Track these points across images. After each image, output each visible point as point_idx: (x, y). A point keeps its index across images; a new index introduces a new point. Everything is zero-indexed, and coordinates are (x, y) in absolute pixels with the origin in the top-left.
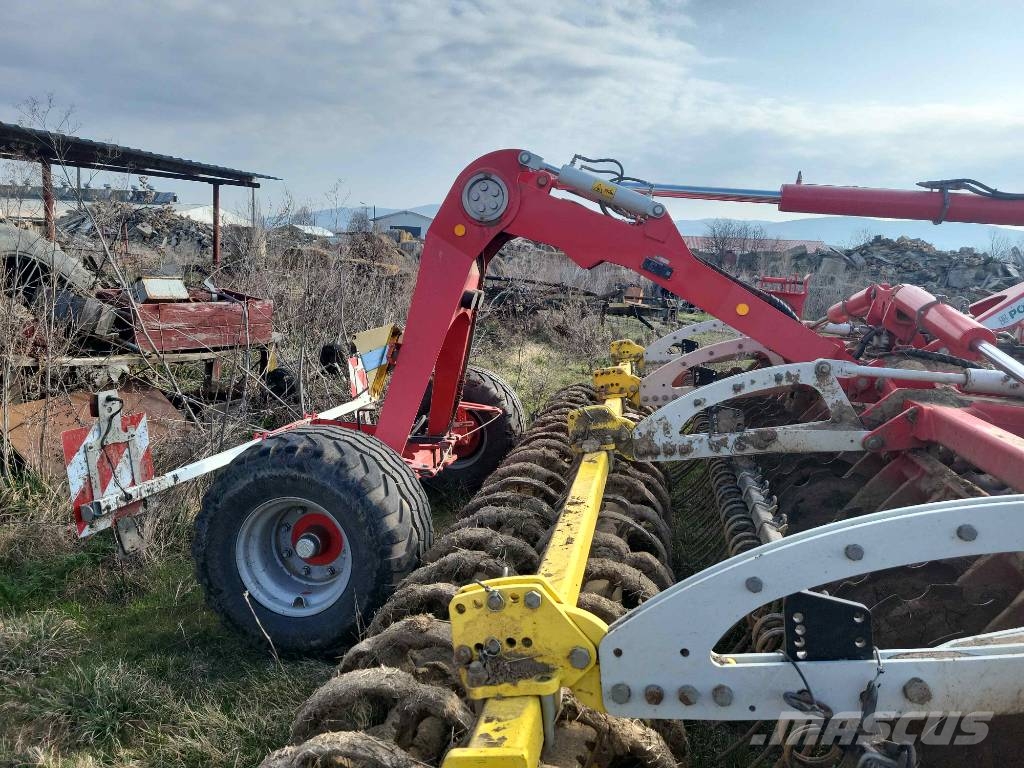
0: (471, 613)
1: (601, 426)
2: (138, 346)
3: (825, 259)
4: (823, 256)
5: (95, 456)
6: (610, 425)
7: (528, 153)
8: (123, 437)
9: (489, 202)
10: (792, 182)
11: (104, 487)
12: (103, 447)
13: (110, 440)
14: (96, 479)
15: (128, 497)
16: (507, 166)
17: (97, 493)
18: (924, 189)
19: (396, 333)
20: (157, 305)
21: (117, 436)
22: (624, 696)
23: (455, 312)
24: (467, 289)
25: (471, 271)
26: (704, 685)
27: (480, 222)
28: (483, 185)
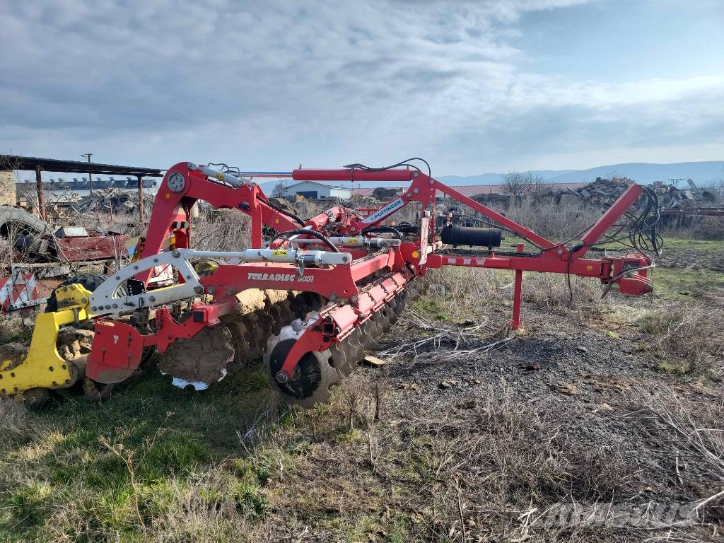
1: (207, 269)
2: (59, 258)
3: (563, 195)
4: (563, 193)
5: (11, 289)
6: (210, 269)
7: (191, 164)
8: (23, 283)
9: (178, 184)
10: (297, 168)
11: (15, 300)
12: (14, 285)
13: (17, 282)
14: (12, 297)
15: (25, 304)
16: (182, 168)
17: (12, 302)
19: (143, 240)
20: (68, 239)
21: (20, 281)
22: (95, 309)
23: (168, 230)
24: (175, 220)
25: (174, 213)
26: (111, 304)
27: (176, 193)
28: (175, 177)
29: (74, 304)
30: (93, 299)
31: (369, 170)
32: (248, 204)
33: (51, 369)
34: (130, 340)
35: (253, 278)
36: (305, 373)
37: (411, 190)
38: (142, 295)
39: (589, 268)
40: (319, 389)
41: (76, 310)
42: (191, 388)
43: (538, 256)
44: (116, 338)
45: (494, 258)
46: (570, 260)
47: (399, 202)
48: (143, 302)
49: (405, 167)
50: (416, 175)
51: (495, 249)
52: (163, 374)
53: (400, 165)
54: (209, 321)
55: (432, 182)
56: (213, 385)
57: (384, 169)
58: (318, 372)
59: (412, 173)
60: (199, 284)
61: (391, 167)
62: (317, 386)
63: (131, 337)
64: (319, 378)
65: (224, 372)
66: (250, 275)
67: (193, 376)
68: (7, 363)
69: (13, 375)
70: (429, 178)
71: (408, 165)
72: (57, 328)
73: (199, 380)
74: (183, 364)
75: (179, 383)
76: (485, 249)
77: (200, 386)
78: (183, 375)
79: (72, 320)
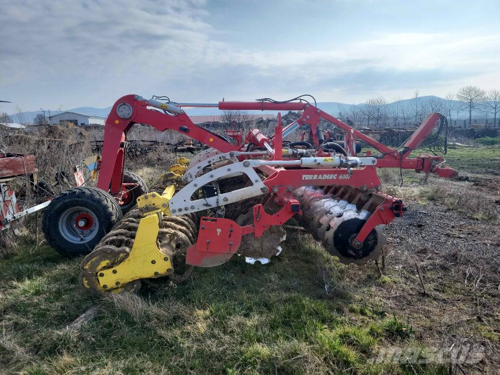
0: (141, 200)
1: (171, 178)
3: (271, 122)
4: (270, 121)
5: (2, 204)
6: (174, 177)
7: (137, 96)
8: (9, 199)
9: (126, 112)
10: (222, 101)
11: (6, 214)
12: (4, 201)
13: (6, 199)
15: (14, 217)
16: (130, 100)
17: (4, 216)
18: (257, 101)
19: (98, 158)
22: (174, 211)
24: (122, 141)
26: (189, 206)
27: (124, 119)
28: (123, 107)
30: (172, 203)
31: (276, 102)
33: (153, 262)
35: (307, 179)
38: (218, 197)
42: (258, 263)
43: (381, 158)
46: (401, 159)
47: (296, 125)
48: (218, 202)
49: (298, 101)
50: (308, 106)
52: (239, 255)
53: (296, 99)
55: (318, 111)
56: (273, 258)
57: (285, 102)
59: (304, 104)
60: (265, 186)
61: (289, 101)
62: (374, 249)
63: (233, 229)
65: (280, 249)
66: (304, 176)
67: (258, 254)
69: (115, 272)
70: (316, 108)
71: (301, 100)
73: (262, 256)
74: (253, 246)
75: (249, 260)
77: (265, 261)
78: (251, 255)
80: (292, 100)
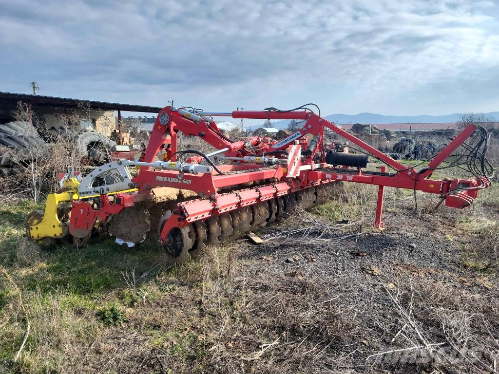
7: (172, 107)
10: (236, 110)
16: (168, 110)
18: (265, 110)
19: (144, 154)
20: (118, 153)
22: (81, 193)
23: (159, 149)
24: (164, 143)
25: (163, 138)
26: (88, 191)
27: (164, 125)
28: (164, 116)
29: (71, 189)
30: (80, 187)
31: (280, 112)
32: (204, 133)
33: (54, 226)
34: (88, 213)
35: (159, 180)
36: (175, 241)
37: (306, 126)
38: (102, 187)
39: (432, 186)
40: (182, 252)
41: (71, 193)
42: (125, 245)
43: (393, 175)
44: (82, 210)
45: (360, 175)
46: (417, 180)
47: (298, 134)
48: (103, 191)
49: (303, 110)
50: (310, 115)
51: (363, 169)
52: (111, 235)
53: (300, 108)
54: (125, 204)
55: (320, 120)
56: (138, 245)
57: (289, 111)
58: (182, 241)
59: (308, 114)
60: (131, 182)
63: (89, 211)
64: (182, 245)
65: (144, 237)
66: (157, 177)
67: (127, 238)
68: (36, 221)
69: (37, 228)
70: (319, 118)
71: (305, 108)
72: (57, 203)
73: (130, 240)
74: (121, 230)
75: (119, 241)
76: (355, 168)
77: (131, 245)
78: (121, 237)
79: (68, 199)
80: (296, 109)
